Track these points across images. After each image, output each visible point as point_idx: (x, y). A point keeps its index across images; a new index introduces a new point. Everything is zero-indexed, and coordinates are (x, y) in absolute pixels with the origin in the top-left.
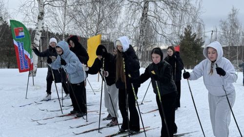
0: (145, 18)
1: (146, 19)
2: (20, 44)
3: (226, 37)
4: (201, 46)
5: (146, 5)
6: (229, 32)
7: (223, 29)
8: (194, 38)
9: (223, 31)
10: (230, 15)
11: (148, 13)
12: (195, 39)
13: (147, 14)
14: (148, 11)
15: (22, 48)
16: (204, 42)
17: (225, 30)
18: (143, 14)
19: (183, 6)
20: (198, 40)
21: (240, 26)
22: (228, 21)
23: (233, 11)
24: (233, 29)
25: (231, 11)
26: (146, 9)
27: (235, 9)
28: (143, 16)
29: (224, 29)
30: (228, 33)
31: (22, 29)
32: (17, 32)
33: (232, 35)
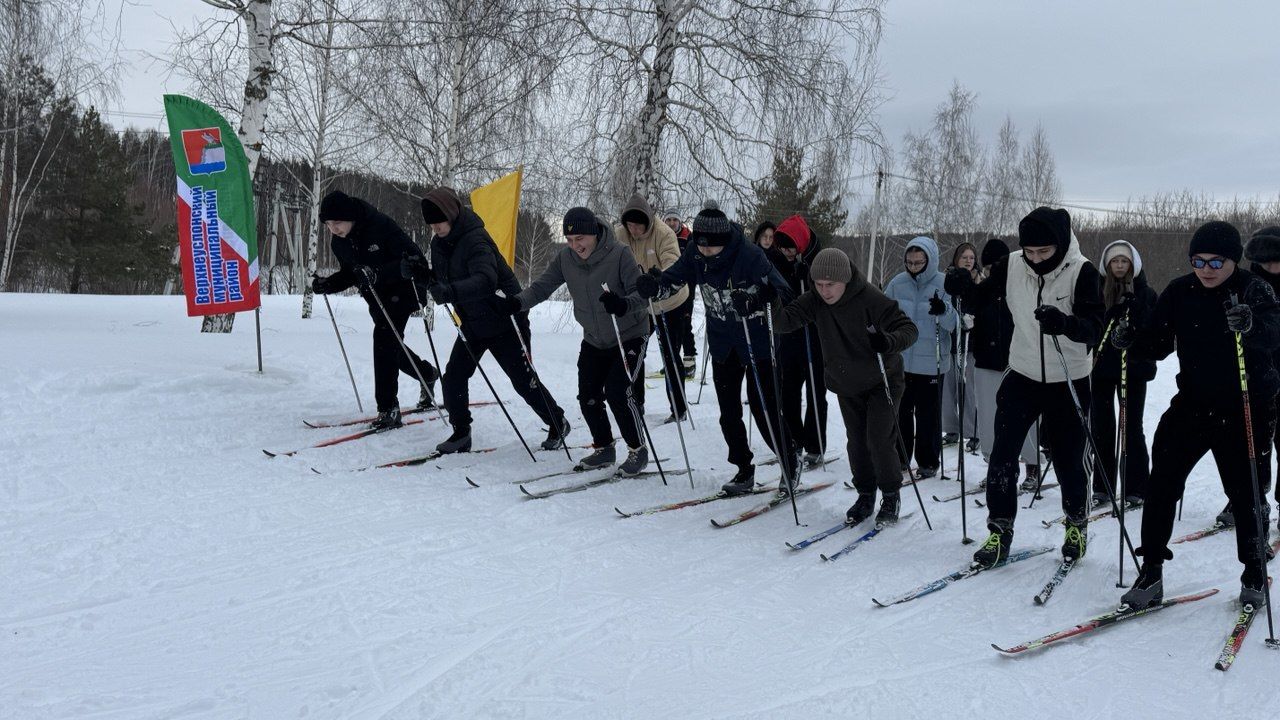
0: (659, 111)
1: (663, 117)
2: (204, 196)
3: (926, 200)
4: (833, 231)
5: (664, 59)
6: (937, 180)
7: (915, 168)
8: (810, 197)
9: (914, 175)
10: (943, 116)
11: (673, 93)
12: (814, 202)
13: (665, 94)
14: (669, 83)
15: (211, 215)
16: (844, 216)
17: (922, 172)
18: (651, 94)
19: (802, 72)
20: (825, 205)
21: (978, 160)
22: (935, 140)
23: (955, 98)
24: (952, 169)
25: (948, 100)
26: (664, 78)
27: (962, 91)
28: (650, 101)
29: (918, 167)
30: (932, 183)
31: (215, 133)
32: (196, 146)
33: (945, 191)
